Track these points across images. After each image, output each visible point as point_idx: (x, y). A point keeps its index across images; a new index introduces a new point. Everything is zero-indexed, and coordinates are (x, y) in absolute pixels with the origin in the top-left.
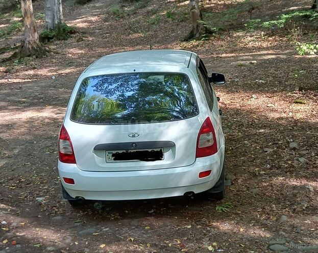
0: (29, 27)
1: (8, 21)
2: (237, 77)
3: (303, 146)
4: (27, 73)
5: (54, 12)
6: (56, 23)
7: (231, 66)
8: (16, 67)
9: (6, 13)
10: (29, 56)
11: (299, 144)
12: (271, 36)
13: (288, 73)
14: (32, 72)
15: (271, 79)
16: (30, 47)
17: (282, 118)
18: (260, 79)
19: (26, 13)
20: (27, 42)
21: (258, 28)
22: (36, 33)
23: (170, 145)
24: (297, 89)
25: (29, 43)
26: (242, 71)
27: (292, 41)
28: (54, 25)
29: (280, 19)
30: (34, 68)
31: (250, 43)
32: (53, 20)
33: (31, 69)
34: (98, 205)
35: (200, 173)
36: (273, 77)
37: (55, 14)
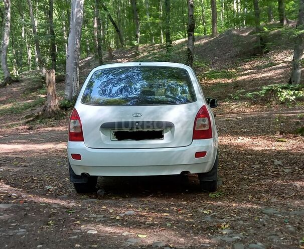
0: (51, 94)
1: (34, 98)
2: (225, 127)
3: (286, 164)
4: (46, 129)
5: (72, 87)
6: (74, 95)
7: (220, 121)
8: (38, 126)
9: (33, 92)
10: (49, 118)
11: (283, 162)
12: (254, 105)
13: (270, 125)
14: (50, 129)
15: (255, 128)
16: (51, 110)
17: (266, 150)
18: (246, 129)
19: (49, 83)
20: (48, 107)
21: (242, 99)
22: (57, 100)
23: (170, 126)
24: (279, 132)
25: (50, 107)
26: (230, 124)
27: (271, 108)
28: (71, 97)
29: (261, 90)
30: (53, 126)
31: (235, 109)
32: (71, 93)
33: (50, 127)
34: (101, 192)
35: (196, 153)
36: (257, 128)
37: (73, 89)
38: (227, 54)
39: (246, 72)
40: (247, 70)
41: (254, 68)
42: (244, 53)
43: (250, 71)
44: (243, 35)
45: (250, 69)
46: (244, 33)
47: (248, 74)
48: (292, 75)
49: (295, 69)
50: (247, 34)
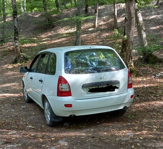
35: (131, 96)
38: (28, 29)
39: (44, 39)
40: (43, 38)
41: (48, 37)
42: (39, 28)
43: (46, 39)
44: (36, 16)
45: (45, 38)
46: (35, 15)
47: (45, 41)
48: (76, 42)
49: (77, 38)
50: (38, 16)
